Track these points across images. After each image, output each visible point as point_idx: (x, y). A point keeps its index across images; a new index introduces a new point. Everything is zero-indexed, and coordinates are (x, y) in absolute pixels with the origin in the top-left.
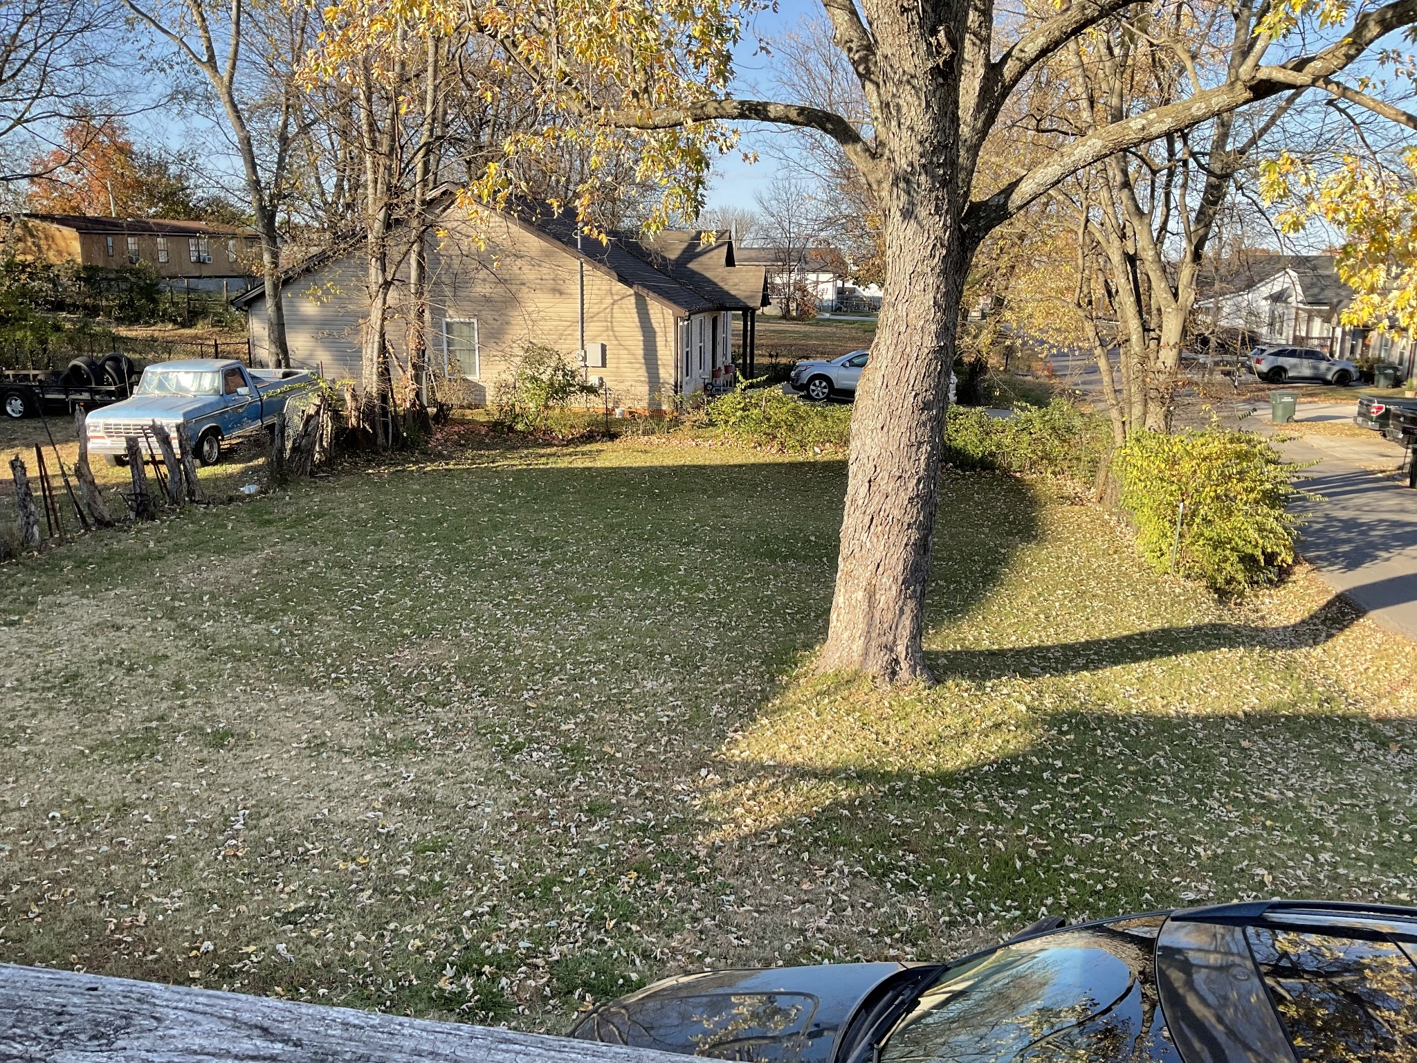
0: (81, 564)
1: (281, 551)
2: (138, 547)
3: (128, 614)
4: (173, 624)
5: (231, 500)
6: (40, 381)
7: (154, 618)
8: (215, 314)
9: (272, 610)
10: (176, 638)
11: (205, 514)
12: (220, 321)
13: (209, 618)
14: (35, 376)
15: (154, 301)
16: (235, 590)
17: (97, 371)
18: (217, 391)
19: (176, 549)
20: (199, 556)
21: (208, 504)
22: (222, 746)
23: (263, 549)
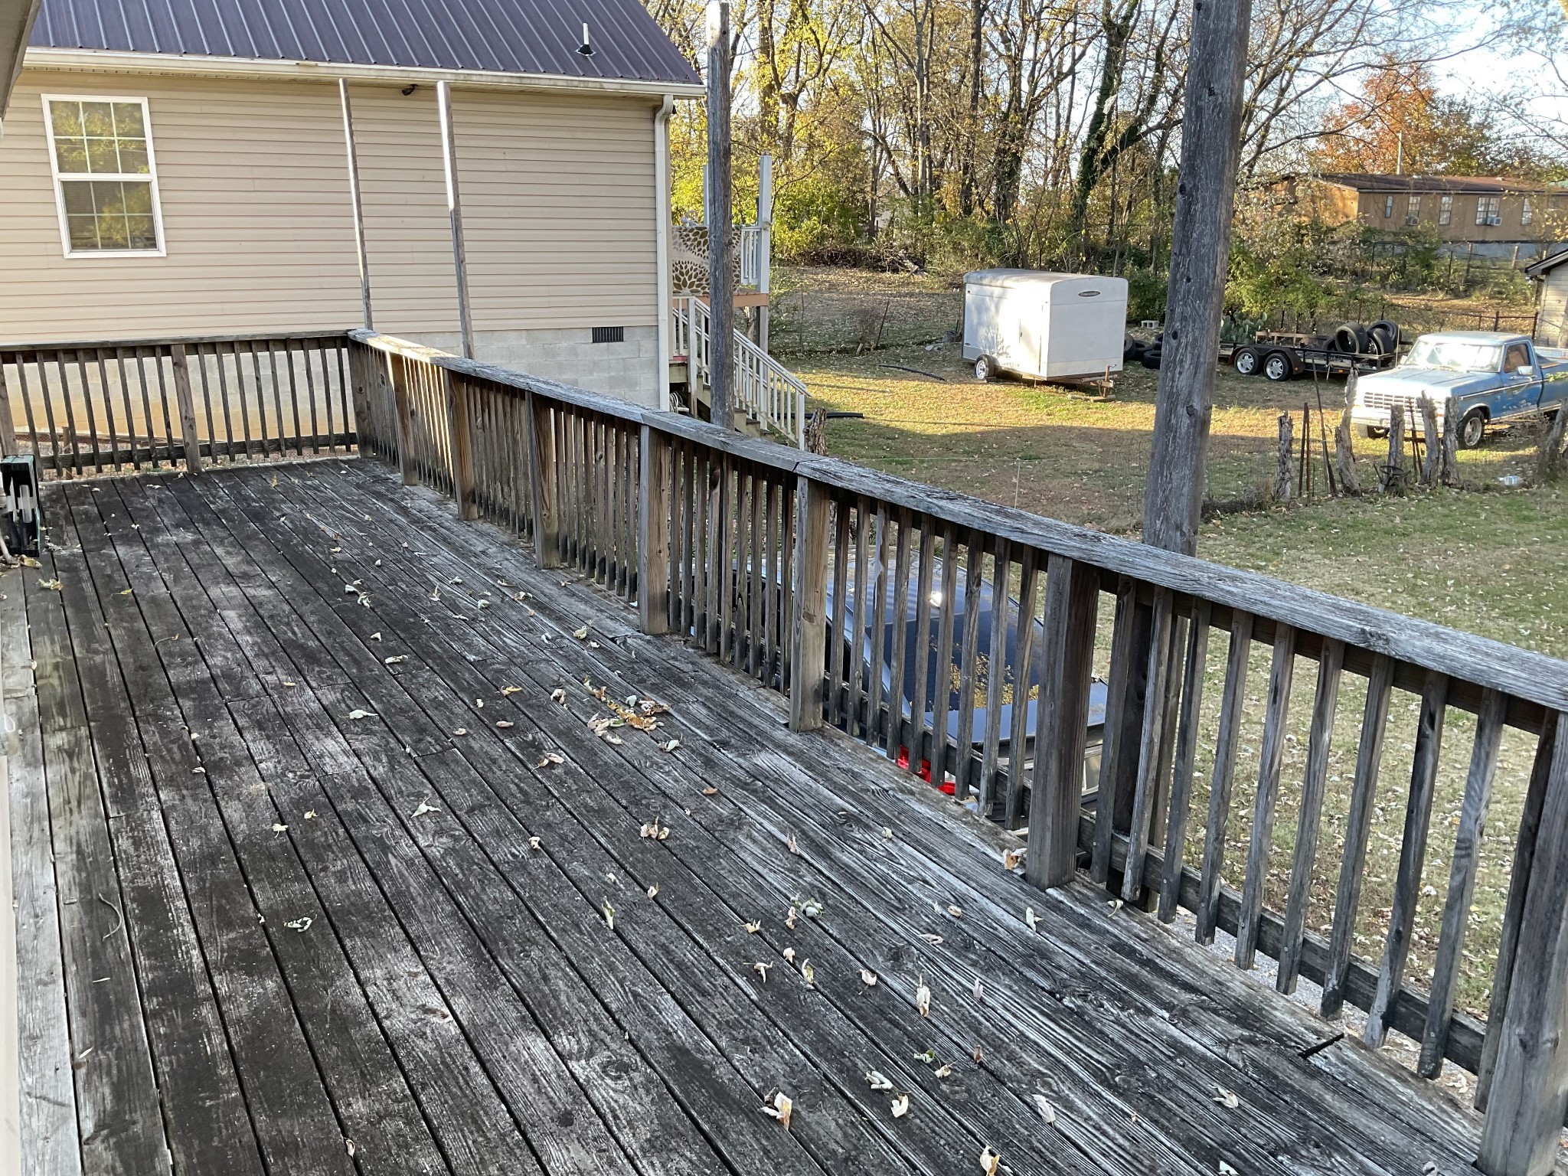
0: (1325, 527)
1: (1539, 552)
2: (1382, 520)
3: (1368, 581)
4: (1414, 601)
5: (1487, 488)
6: (1303, 345)
7: (1395, 591)
8: (1497, 285)
9: (1522, 609)
10: (1415, 615)
11: (1457, 500)
12: (1500, 293)
13: (1452, 603)
14: (1299, 339)
15: (1428, 266)
16: (1483, 581)
17: (1365, 338)
18: (1494, 368)
19: (1423, 528)
20: (1446, 540)
21: (1462, 489)
22: (1457, 726)
23: (1518, 546)
